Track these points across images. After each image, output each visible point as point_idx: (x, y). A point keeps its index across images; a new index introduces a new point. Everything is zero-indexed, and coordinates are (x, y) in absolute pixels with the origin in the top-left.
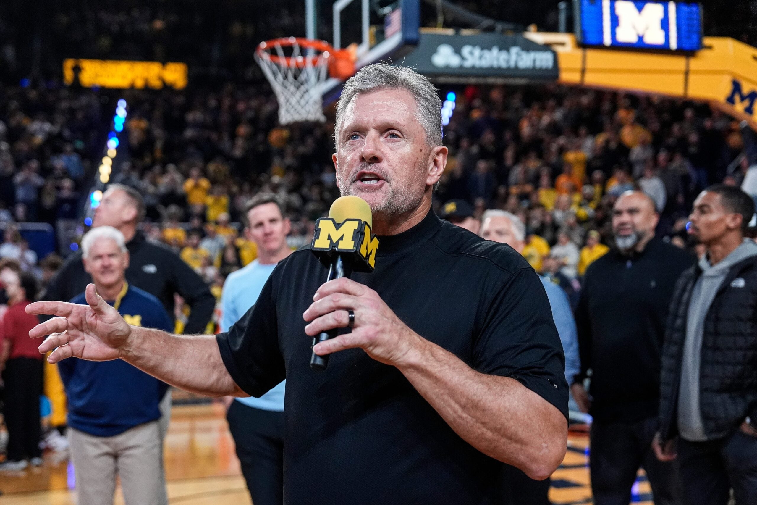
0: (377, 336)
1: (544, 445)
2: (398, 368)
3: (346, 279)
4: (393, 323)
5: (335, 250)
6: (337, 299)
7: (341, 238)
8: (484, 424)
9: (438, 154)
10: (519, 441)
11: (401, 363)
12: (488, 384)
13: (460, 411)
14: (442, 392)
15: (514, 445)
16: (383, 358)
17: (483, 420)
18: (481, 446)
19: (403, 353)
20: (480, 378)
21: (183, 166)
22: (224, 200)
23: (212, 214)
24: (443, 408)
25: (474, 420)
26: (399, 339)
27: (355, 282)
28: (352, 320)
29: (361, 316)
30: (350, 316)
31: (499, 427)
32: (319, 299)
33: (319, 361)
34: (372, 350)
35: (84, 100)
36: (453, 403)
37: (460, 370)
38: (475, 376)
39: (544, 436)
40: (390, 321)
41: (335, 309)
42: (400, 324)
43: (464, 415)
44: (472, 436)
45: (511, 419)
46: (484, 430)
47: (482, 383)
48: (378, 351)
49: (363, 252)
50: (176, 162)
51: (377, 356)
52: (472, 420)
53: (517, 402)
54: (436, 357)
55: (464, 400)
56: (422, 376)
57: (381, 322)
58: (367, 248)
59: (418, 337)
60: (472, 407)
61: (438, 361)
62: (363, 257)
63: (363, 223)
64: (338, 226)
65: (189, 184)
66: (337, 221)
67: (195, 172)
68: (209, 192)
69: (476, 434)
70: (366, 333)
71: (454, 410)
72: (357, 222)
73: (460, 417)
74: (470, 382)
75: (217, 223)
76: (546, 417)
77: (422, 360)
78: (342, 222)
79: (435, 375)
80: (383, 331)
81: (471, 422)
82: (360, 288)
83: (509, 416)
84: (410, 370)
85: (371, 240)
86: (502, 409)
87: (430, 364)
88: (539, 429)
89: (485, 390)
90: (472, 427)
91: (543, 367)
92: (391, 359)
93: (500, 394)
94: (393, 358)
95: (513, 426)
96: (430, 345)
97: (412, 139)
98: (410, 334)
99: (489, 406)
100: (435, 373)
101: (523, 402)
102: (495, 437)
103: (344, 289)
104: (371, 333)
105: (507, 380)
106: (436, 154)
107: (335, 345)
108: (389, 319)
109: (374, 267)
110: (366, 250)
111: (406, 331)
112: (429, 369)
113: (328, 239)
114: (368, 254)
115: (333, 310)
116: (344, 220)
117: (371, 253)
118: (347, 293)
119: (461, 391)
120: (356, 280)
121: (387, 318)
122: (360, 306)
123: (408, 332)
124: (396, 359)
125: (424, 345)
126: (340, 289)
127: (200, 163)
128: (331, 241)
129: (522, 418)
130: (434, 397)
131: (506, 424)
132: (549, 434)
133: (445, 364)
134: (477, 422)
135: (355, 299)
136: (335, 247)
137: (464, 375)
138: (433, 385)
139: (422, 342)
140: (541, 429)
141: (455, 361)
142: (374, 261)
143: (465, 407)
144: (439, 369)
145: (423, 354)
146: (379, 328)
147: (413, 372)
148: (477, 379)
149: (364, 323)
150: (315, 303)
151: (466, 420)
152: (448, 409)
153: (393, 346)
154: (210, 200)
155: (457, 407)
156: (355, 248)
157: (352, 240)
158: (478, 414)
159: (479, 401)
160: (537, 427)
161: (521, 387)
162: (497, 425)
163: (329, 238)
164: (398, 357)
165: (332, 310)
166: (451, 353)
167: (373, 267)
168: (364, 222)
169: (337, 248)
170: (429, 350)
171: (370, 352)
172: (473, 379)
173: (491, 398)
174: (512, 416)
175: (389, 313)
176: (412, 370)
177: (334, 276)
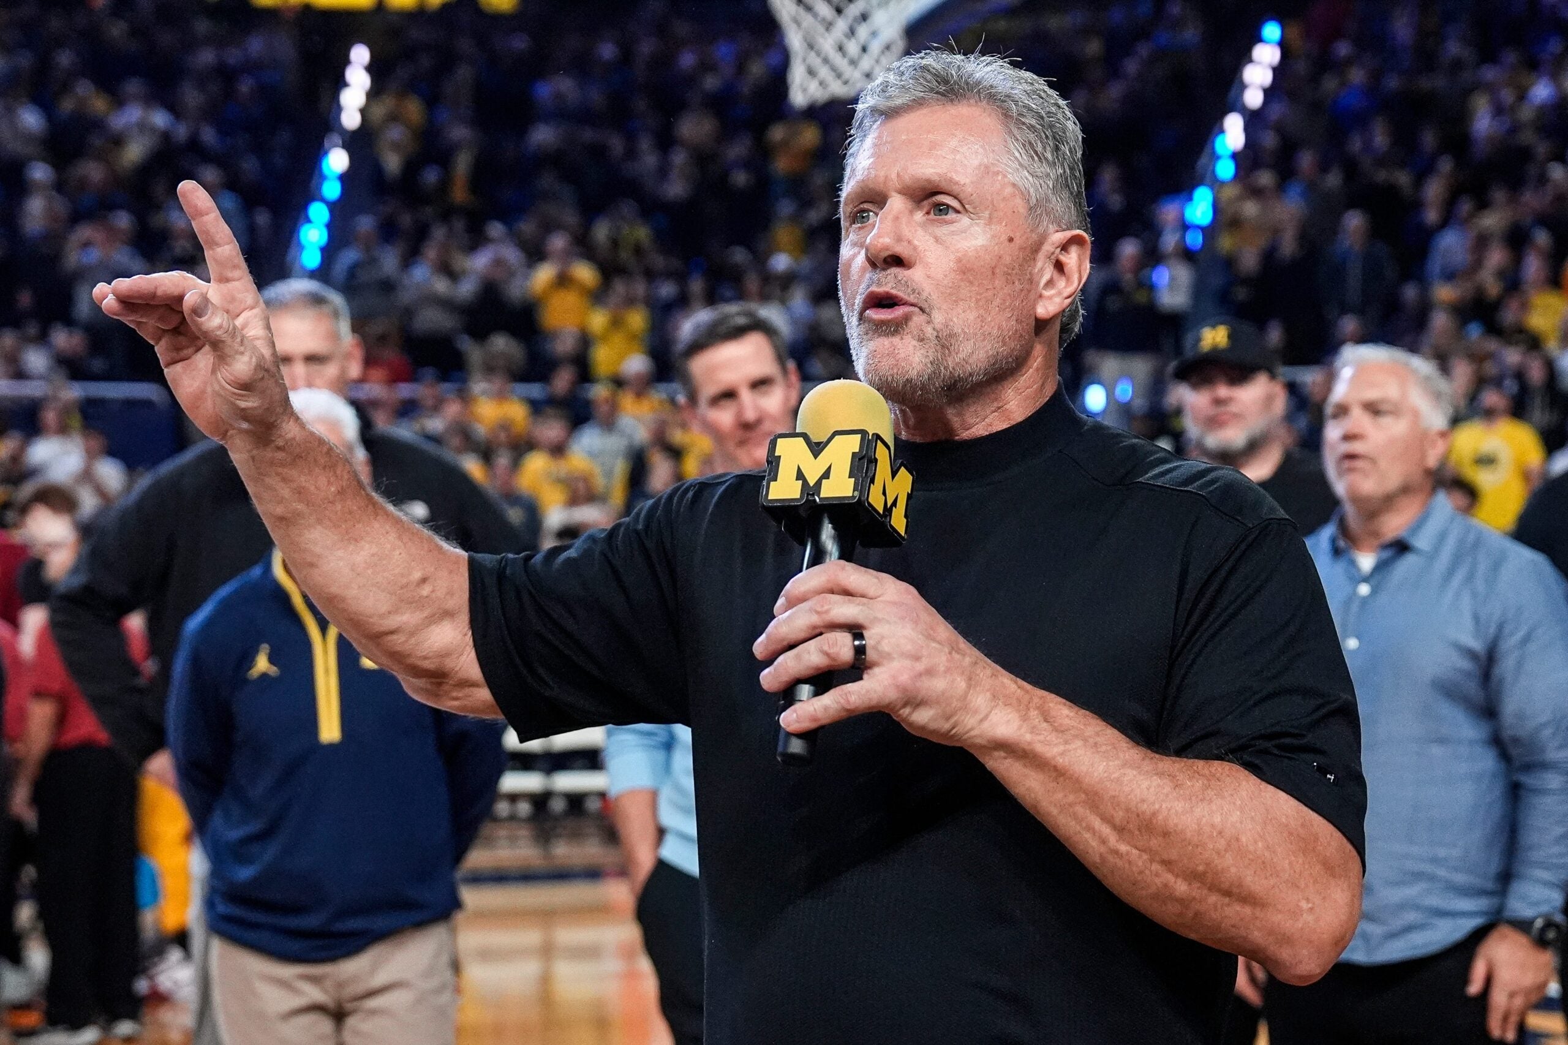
0: (918, 684)
1: (1304, 905)
2: (972, 751)
3: (842, 562)
4: (954, 652)
5: (815, 500)
6: (826, 607)
7: (826, 475)
8: (1167, 863)
9: (1065, 247)
10: (1248, 899)
11: (978, 741)
12: (1172, 777)
13: (1113, 839)
14: (1071, 798)
15: (1237, 907)
16: (934, 732)
17: (1165, 857)
18: (1165, 914)
19: (979, 717)
20: (1156, 764)
21: (527, 227)
22: (637, 320)
23: (603, 357)
24: (1076, 834)
25: (1145, 857)
26: (969, 687)
27: (863, 569)
28: (860, 651)
29: (879, 642)
30: (857, 643)
31: (1201, 868)
32: (786, 611)
33: (796, 747)
34: (910, 714)
35: (256, 45)
36: (1097, 823)
37: (1109, 748)
38: (1143, 759)
39: (1303, 886)
40: (947, 650)
41: (823, 630)
42: (970, 654)
43: (1123, 848)
44: (1144, 892)
45: (1226, 850)
46: (1169, 878)
47: (1160, 774)
48: (922, 717)
49: (876, 501)
50: (508, 215)
51: (923, 728)
52: (1140, 857)
53: (1238, 813)
54: (1054, 722)
55: (1121, 813)
56: (1025, 766)
57: (925, 652)
58: (884, 493)
59: (1011, 680)
60: (1139, 830)
61: (1059, 730)
62: (878, 513)
63: (870, 438)
64: (816, 448)
65: (544, 275)
66: (815, 439)
67: (558, 242)
68: (597, 296)
69: (1153, 889)
70: (894, 677)
71: (1100, 837)
72: (859, 436)
73: (1116, 852)
74: (1131, 773)
75: (619, 382)
76: (1307, 845)
77: (1023, 731)
78: (825, 440)
79: (1053, 763)
80: (930, 672)
81: (1140, 863)
82: (876, 580)
83: (1221, 844)
84: (996, 754)
85: (894, 474)
86: (1207, 829)
87: (1041, 738)
88: (1292, 872)
89: (1167, 790)
90: (1141, 872)
91: (1303, 736)
92: (954, 731)
93: (1201, 797)
94: (959, 730)
95: (1231, 867)
96: (1042, 697)
97: (986, 214)
98: (993, 675)
99: (1176, 825)
100: (1054, 758)
101: (1253, 814)
102: (1196, 893)
103: (838, 585)
104: (904, 678)
105: (1218, 767)
106: (1059, 249)
107: (826, 708)
108: (943, 645)
109: (906, 533)
110: (884, 497)
111: (984, 668)
112: (1039, 748)
113: (797, 479)
114: (889, 505)
115: (817, 631)
116: (830, 435)
117: (894, 504)
118: (847, 593)
119: (1114, 794)
120: (864, 563)
121: (939, 643)
122: (877, 620)
123: (989, 672)
124: (966, 729)
125: (1027, 697)
126: (830, 585)
127: (571, 217)
128: (805, 483)
129: (1251, 848)
130: (1054, 811)
131: (1216, 861)
132: (1315, 882)
133: (1076, 736)
134: (1152, 861)
135: (864, 604)
136: (813, 495)
137: (1118, 758)
138: (1052, 785)
139: (1023, 693)
140: (1295, 872)
141: (1099, 729)
142: (905, 520)
143: (1124, 829)
144: (1062, 748)
145: (1025, 718)
146: (920, 667)
147: (1005, 758)
148: (1147, 766)
149: (888, 656)
150: (778, 619)
151: (1127, 857)
152: (1087, 835)
153: (955, 704)
154: (598, 320)
155: (1106, 830)
156: (856, 494)
157: (850, 477)
158: (1154, 843)
159: (1154, 814)
160: (1287, 866)
161: (1247, 781)
162: (1197, 865)
163: (800, 475)
164: (969, 727)
165: (815, 633)
166: (1087, 713)
167: (903, 533)
168: (873, 434)
169: (819, 496)
170: (1038, 708)
171: (905, 720)
172: (1139, 768)
173: (1179, 806)
174: (1229, 844)
175: (944, 630)
176: (1002, 754)
177: (818, 558)
